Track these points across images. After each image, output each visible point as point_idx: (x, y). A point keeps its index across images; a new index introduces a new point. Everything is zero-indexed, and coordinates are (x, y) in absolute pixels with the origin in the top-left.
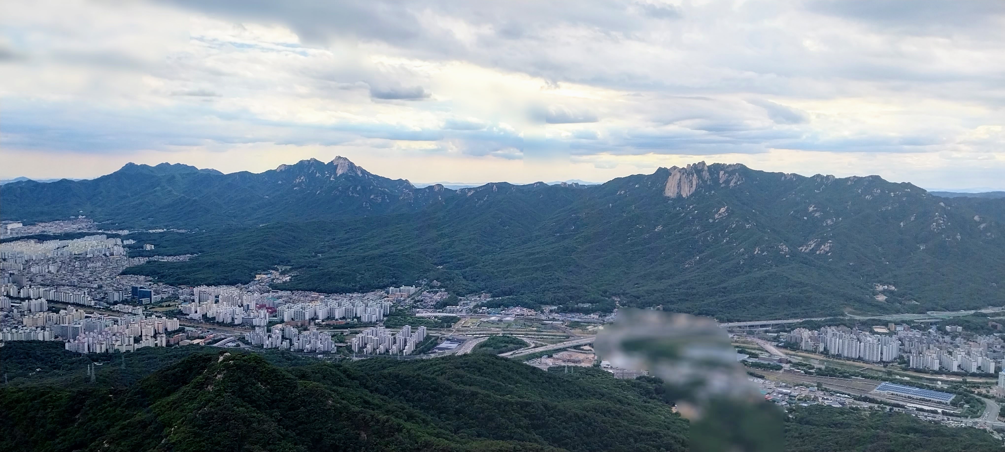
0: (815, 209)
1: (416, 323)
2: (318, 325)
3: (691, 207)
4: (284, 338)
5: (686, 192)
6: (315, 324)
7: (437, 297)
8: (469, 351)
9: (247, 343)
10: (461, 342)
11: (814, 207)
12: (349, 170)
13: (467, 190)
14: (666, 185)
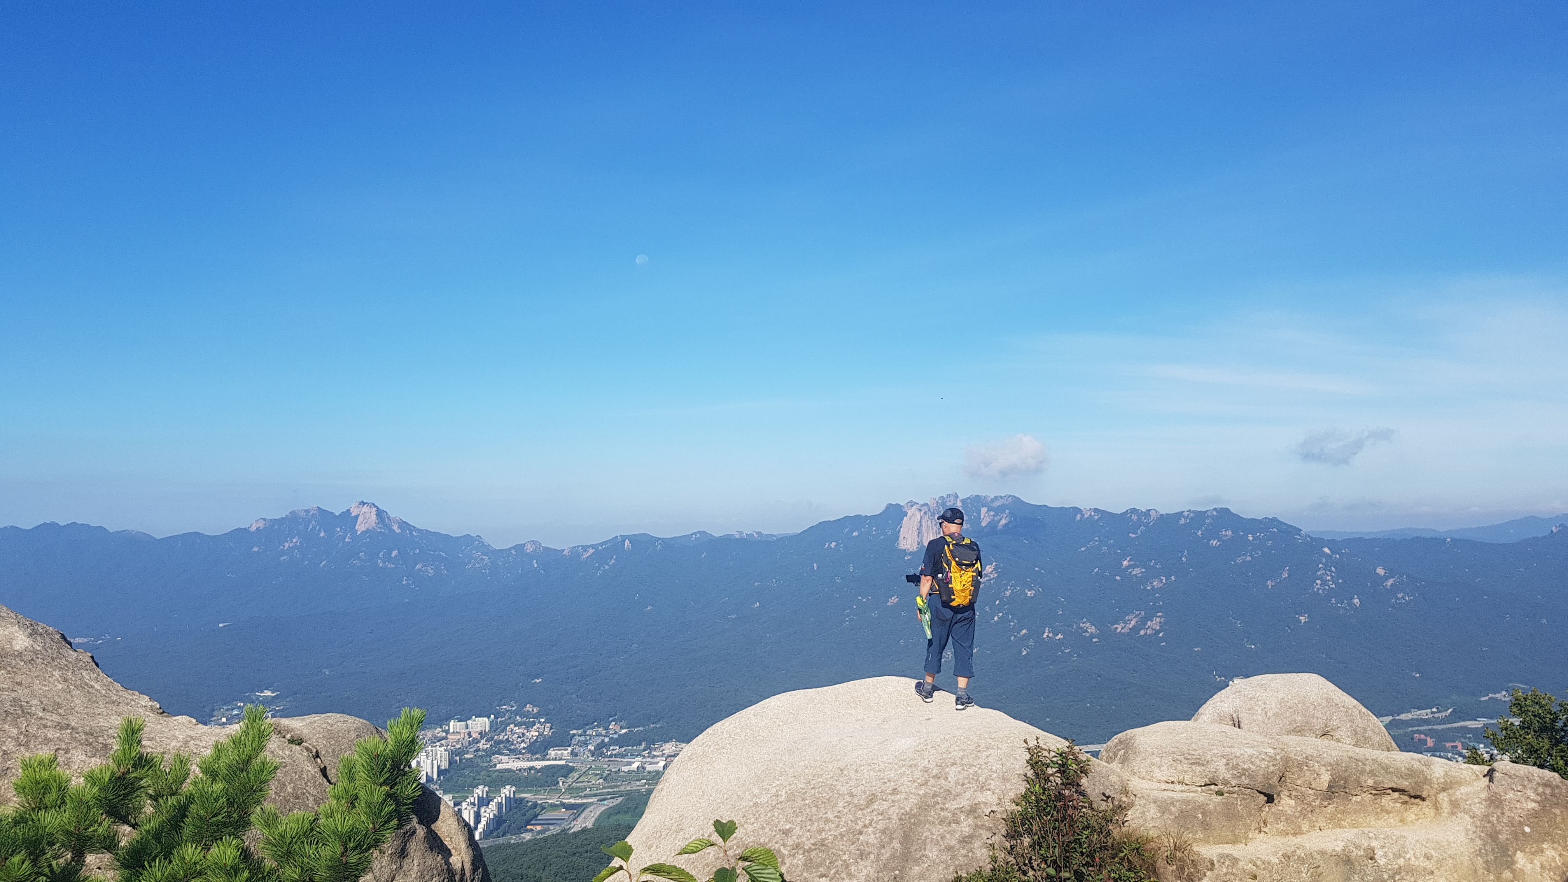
0: (1132, 563)
1: (496, 781)
7: (534, 733)
10: (576, 809)
11: (1131, 560)
12: (378, 523)
13: (581, 547)
14: (899, 530)
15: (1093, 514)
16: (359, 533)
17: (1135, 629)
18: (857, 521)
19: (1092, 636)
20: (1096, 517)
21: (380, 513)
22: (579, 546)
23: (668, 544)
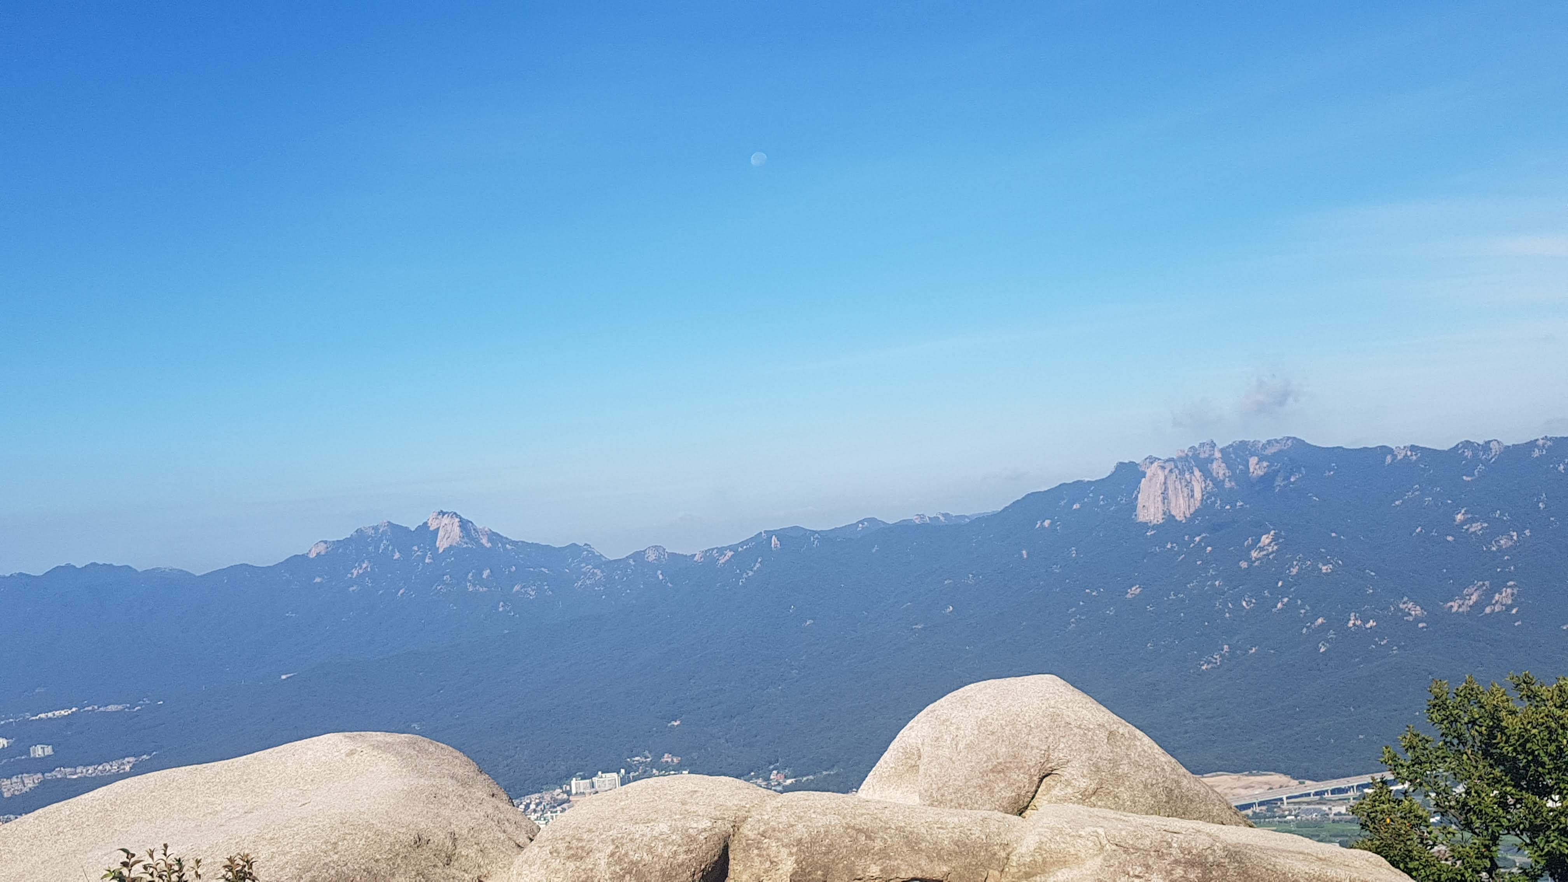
0: (1469, 516)
3: (1197, 539)
5: (1181, 509)
11: (1466, 513)
12: (463, 537)
13: (715, 551)
14: (1136, 498)
15: (1409, 453)
16: (441, 551)
17: (1479, 606)
18: (1078, 489)
19: (1418, 620)
20: (1414, 458)
21: (464, 524)
22: (713, 549)
23: (826, 537)
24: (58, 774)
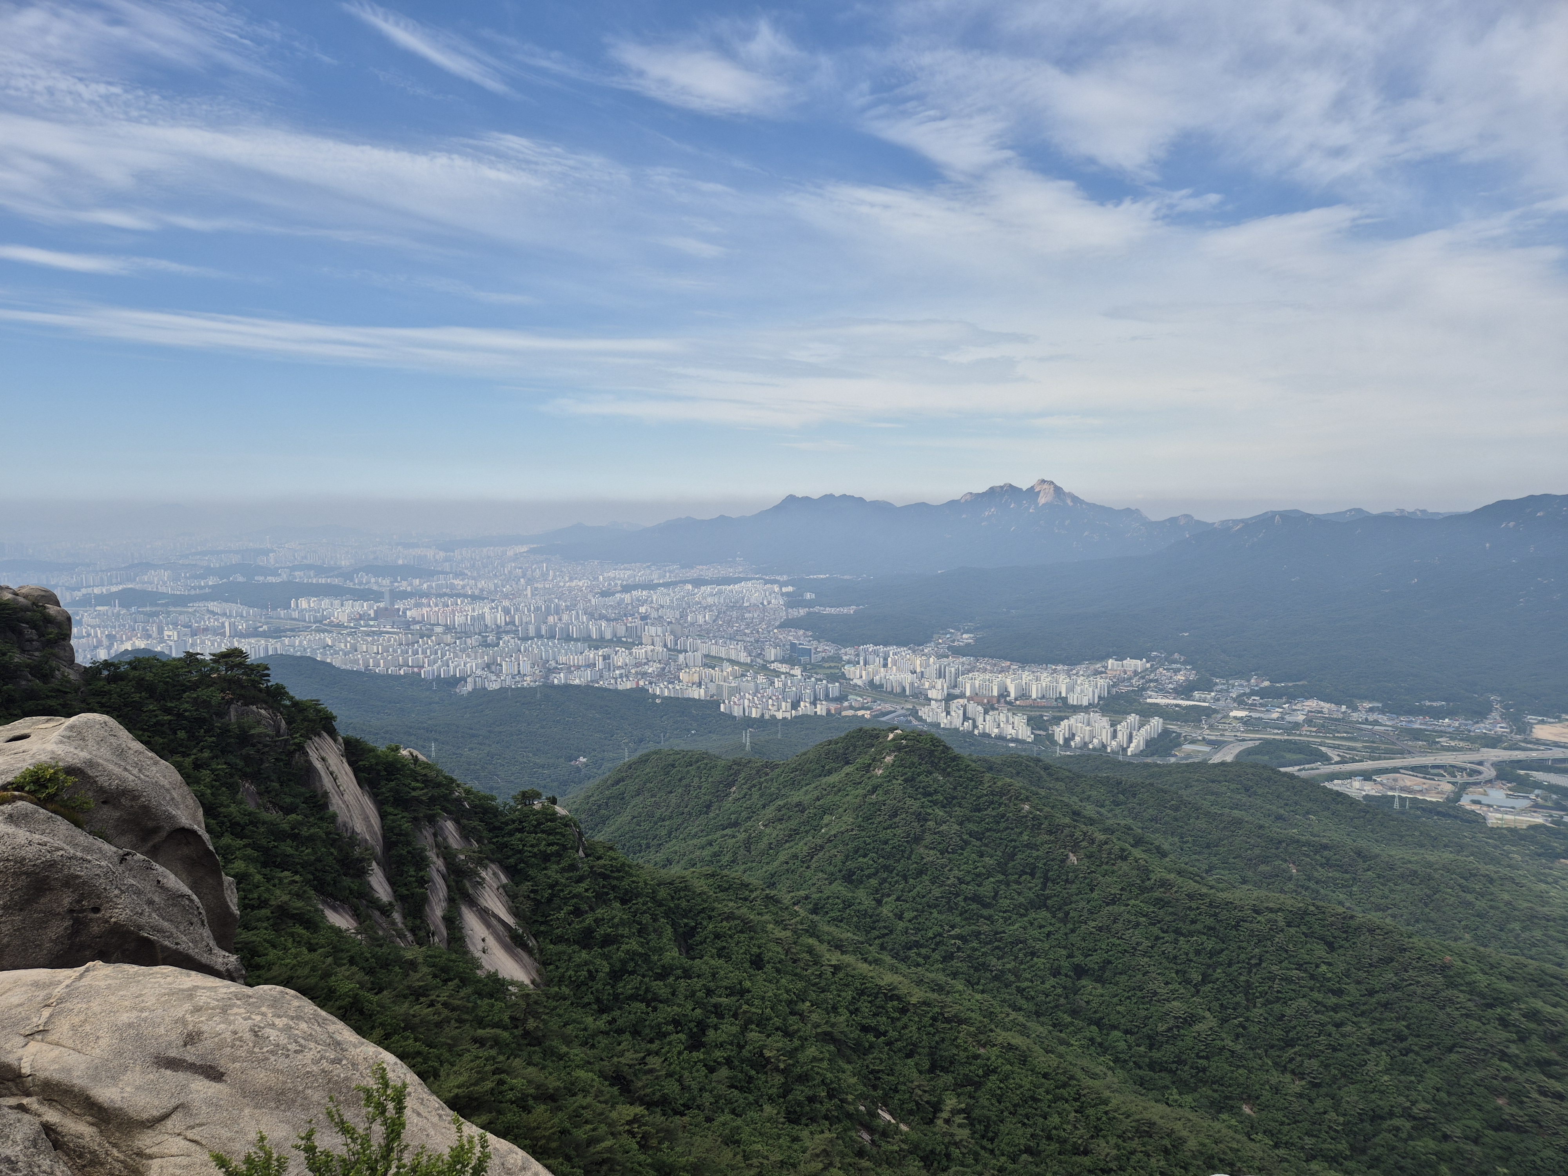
1: (1148, 712)
2: (1010, 703)
4: (966, 718)
6: (1007, 703)
7: (1180, 677)
8: (1229, 759)
9: (920, 719)
10: (1217, 745)
12: (1056, 498)
16: (1040, 505)
21: (1057, 489)
22: (1229, 520)
24: (817, 609)
